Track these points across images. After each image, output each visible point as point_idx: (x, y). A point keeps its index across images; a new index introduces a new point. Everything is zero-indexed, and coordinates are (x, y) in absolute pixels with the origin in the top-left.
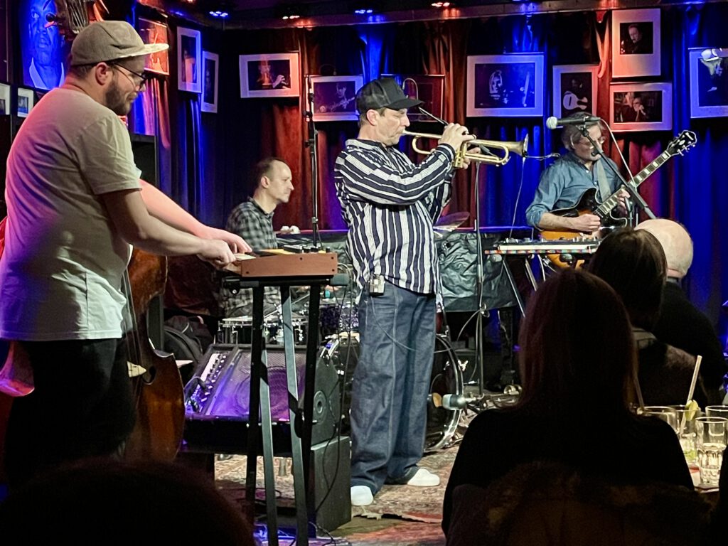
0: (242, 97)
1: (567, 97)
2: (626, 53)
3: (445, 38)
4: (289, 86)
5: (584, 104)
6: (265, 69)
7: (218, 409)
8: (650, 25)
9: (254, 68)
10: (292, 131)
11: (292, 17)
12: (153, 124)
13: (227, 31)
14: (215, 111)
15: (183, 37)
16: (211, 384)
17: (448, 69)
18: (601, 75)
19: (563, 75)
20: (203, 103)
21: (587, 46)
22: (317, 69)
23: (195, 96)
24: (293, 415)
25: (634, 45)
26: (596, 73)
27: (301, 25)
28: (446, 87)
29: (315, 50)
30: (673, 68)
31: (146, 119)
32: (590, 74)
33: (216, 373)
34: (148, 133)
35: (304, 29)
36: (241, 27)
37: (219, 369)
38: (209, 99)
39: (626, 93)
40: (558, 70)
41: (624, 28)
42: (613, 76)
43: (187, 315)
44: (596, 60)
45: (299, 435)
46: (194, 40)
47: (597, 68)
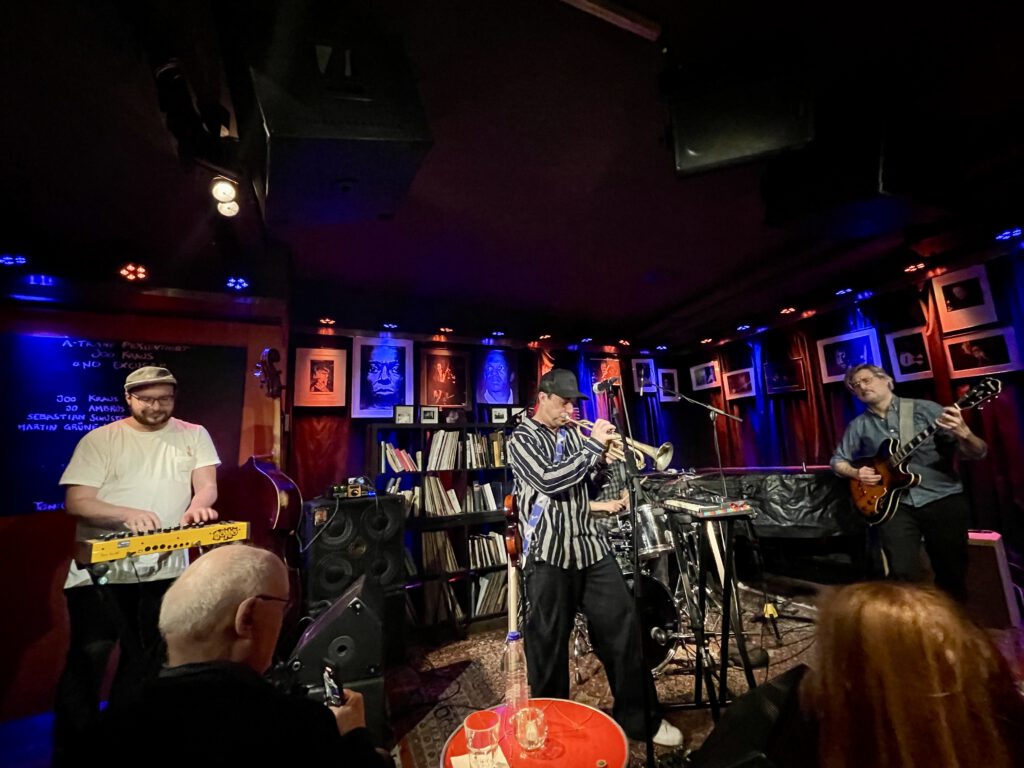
1: (902, 357)
2: (954, 309)
4: (713, 381)
5: (920, 359)
11: (707, 341)
17: (804, 353)
18: (929, 333)
19: (895, 340)
20: (662, 397)
22: (728, 368)
25: (961, 301)
26: (925, 333)
29: (725, 357)
30: (1012, 312)
32: (919, 334)
40: (890, 337)
41: (947, 289)
42: (945, 331)
47: (925, 328)
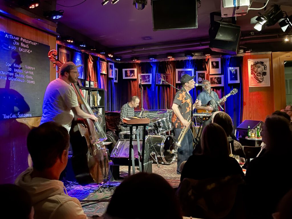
0: (123, 78)
1: (199, 79)
2: (213, 68)
3: (171, 65)
4: (134, 76)
6: (129, 72)
7: (121, 155)
8: (218, 62)
9: (126, 72)
10: (135, 87)
11: (135, 60)
12: (103, 86)
13: (120, 63)
14: (117, 82)
15: (110, 65)
16: (119, 149)
17: (171, 72)
18: (207, 74)
19: (198, 73)
20: (114, 80)
21: (204, 67)
22: (141, 72)
23: (112, 79)
24: (139, 157)
25: (215, 66)
26: (206, 73)
27: (137, 62)
28: (171, 76)
29: (140, 67)
30: (224, 72)
31: (101, 84)
32: (205, 73)
33: (120, 146)
34: (102, 88)
35: (138, 63)
36: (123, 62)
37: (121, 145)
38: (116, 79)
39: (213, 78)
40: (197, 72)
41: (212, 62)
42: (210, 74)
43: (111, 131)
44: (206, 70)
45: (141, 162)
46: (112, 66)
